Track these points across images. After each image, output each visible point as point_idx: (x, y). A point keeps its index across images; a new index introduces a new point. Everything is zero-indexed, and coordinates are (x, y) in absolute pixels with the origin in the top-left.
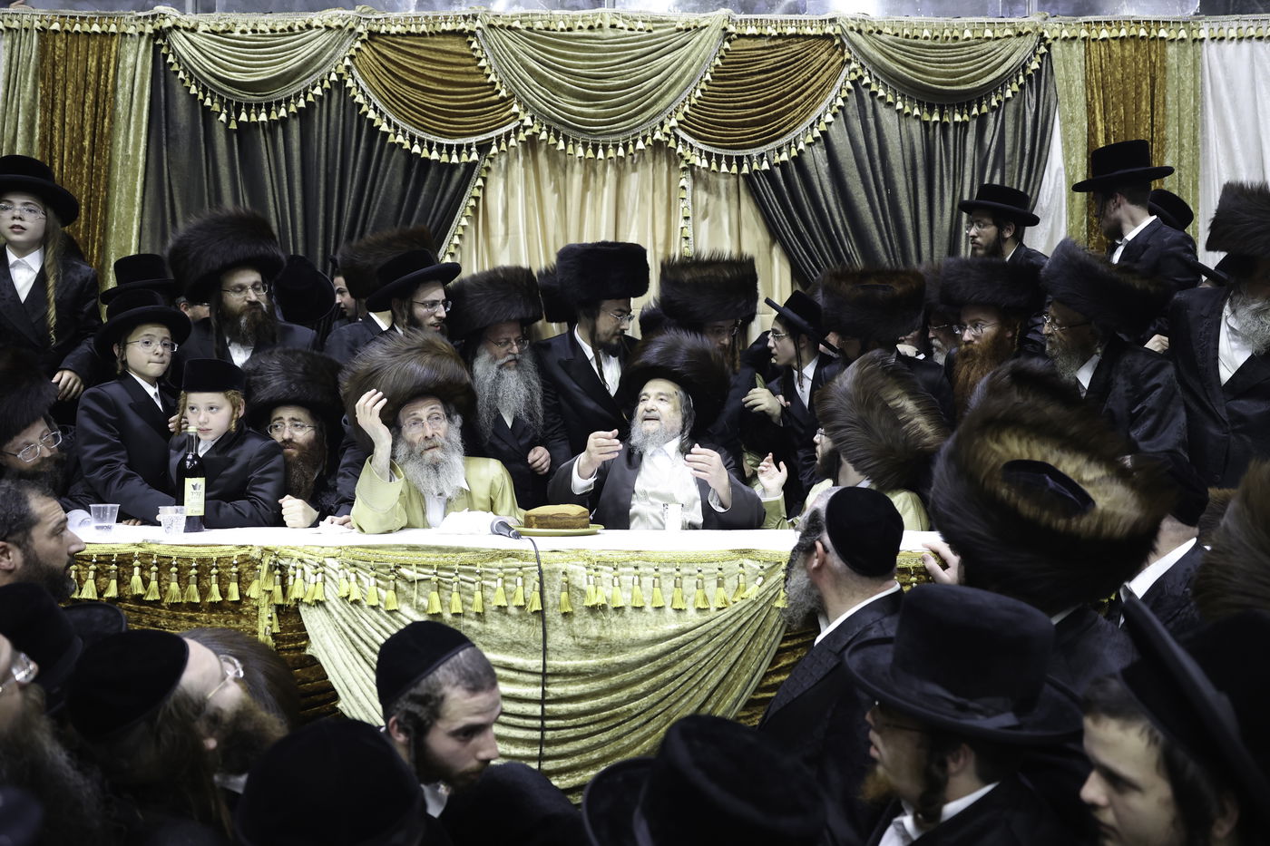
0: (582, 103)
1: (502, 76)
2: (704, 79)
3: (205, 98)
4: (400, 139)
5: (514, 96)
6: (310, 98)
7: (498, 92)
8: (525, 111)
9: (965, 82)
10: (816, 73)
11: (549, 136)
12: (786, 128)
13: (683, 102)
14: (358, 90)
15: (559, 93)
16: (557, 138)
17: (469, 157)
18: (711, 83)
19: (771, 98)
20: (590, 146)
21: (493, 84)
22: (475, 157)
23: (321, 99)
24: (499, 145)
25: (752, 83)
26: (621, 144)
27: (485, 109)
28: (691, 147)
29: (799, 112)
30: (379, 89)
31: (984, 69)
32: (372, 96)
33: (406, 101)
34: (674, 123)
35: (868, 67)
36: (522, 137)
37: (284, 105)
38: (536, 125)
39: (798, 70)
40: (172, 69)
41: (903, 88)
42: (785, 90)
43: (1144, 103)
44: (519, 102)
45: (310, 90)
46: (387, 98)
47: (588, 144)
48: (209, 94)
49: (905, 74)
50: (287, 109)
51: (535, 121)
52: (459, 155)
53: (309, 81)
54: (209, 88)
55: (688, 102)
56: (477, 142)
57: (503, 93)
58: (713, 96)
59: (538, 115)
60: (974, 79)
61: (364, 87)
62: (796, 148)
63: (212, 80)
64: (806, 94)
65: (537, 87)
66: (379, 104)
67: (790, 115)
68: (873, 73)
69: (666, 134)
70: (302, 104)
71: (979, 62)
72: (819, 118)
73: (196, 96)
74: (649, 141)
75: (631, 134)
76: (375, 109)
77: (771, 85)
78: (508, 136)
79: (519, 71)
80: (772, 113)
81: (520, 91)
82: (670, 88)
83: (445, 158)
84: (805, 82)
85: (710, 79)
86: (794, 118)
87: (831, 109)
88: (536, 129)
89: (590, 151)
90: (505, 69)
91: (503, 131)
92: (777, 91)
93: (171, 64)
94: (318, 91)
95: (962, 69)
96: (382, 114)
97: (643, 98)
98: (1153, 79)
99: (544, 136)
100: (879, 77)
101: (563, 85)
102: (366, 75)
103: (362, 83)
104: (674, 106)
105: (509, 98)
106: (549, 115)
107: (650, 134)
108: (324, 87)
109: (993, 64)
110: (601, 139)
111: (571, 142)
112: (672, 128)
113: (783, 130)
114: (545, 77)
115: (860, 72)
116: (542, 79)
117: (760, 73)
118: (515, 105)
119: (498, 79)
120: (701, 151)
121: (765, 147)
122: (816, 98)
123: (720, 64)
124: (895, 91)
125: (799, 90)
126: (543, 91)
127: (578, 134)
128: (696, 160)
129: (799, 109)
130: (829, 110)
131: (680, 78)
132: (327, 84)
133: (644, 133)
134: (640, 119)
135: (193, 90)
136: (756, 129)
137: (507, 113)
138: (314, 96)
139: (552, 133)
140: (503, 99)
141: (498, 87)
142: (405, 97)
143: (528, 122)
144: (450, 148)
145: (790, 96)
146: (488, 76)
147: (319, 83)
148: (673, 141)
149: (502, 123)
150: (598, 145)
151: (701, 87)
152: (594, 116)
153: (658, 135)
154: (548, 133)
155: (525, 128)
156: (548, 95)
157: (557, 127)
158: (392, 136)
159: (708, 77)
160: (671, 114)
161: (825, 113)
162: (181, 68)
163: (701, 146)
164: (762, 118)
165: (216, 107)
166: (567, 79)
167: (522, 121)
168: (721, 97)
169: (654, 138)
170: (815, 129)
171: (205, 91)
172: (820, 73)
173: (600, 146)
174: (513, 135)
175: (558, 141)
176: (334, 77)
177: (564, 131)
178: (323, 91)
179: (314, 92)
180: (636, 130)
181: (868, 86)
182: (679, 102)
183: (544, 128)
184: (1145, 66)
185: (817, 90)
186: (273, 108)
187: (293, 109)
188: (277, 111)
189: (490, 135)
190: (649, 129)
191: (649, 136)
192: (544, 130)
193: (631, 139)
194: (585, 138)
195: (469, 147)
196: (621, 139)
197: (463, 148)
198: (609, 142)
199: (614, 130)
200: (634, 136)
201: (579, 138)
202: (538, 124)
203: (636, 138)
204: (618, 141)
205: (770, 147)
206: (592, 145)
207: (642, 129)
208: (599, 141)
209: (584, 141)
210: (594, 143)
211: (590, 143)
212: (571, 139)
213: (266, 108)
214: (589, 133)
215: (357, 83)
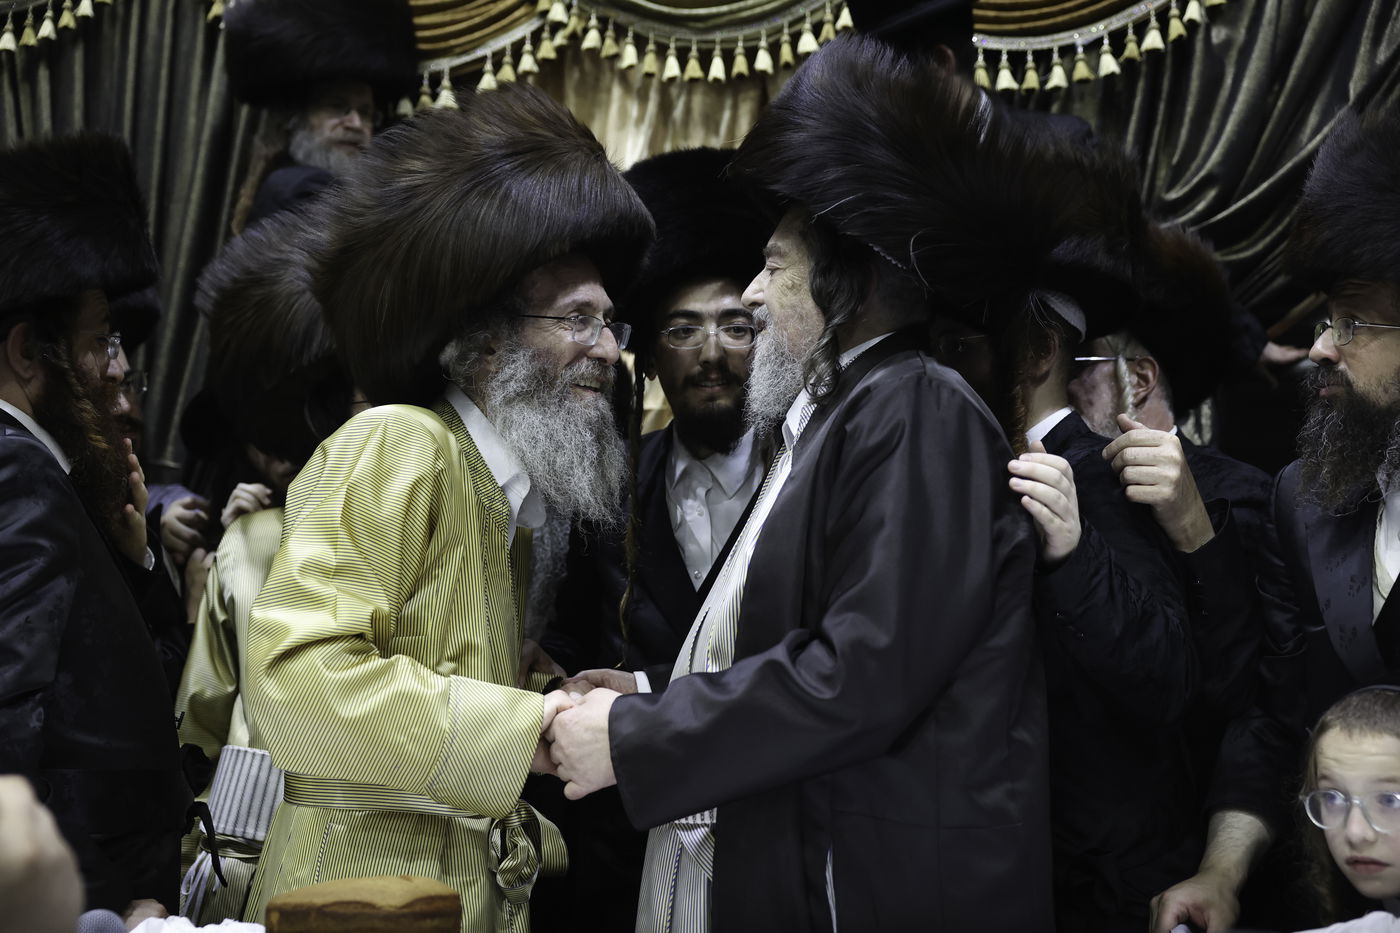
11: (603, 39)
16: (620, 41)
17: (432, 99)
20: (694, 52)
22: (447, 98)
24: (497, 67)
26: (763, 43)
36: (547, 50)
37: (49, 13)
38: (574, 20)
47: (689, 49)
50: (56, 20)
51: (574, 10)
56: (453, 70)
62: (1181, 18)
70: (85, 8)
74: (828, 31)
75: (785, 21)
78: (517, 50)
88: (574, 24)
89: (693, 63)
91: (505, 41)
99: (591, 40)
107: (829, 16)
110: (718, 36)
111: (651, 47)
121: (1103, 24)
127: (667, 29)
133: (817, 17)
139: (610, 33)
143: (558, 14)
150: (713, 49)
154: (602, 32)
155: (557, 27)
157: (622, 18)
167: (545, 13)
169: (841, 23)
173: (717, 52)
174: (528, 47)
175: (622, 46)
177: (637, 26)
180: (798, 12)
183: (593, 22)
186: (30, 20)
187: (67, 19)
188: (36, 27)
189: (479, 53)
190: (828, 6)
191: (828, 22)
192: (593, 27)
193: (786, 31)
194: (683, 37)
195: (435, 80)
196: (763, 33)
197: (422, 84)
198: (735, 41)
199: (745, 14)
200: (791, 24)
201: (669, 38)
202: (580, 17)
203: (796, 28)
204: (759, 39)
205: (1116, 22)
206: (699, 50)
207: (813, 7)
208: (713, 42)
209: (680, 44)
210: (704, 46)
211: (694, 48)
212: (651, 42)
213: (14, 22)
214: (692, 24)
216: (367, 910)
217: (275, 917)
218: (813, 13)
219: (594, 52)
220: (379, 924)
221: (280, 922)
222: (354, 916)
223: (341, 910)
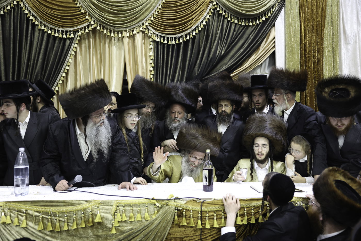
0: (113, 16)
1: (82, 4)
2: (159, 8)
4: (43, 28)
5: (87, 12)
6: (5, 10)
7: (81, 10)
8: (91, 18)
9: (254, 10)
10: (200, 6)
11: (100, 28)
12: (189, 27)
13: (151, 16)
14: (25, 8)
15: (104, 12)
16: (103, 29)
17: (70, 36)
18: (161, 9)
19: (183, 16)
20: (116, 32)
21: (79, 7)
22: (72, 36)
23: (10, 11)
24: (81, 31)
25: (176, 10)
26: (128, 32)
27: (76, 17)
28: (154, 33)
29: (193, 21)
30: (33, 8)
31: (261, 5)
32: (31, 10)
33: (45, 13)
34: (147, 24)
35: (219, 4)
36: (90, 29)
38: (95, 24)
39: (194, 5)
41: (231, 12)
42: (189, 12)
43: (319, 18)
44: (89, 15)
45: (5, 7)
46: (37, 12)
49: (232, 7)
51: (95, 22)
52: (66, 35)
53: (5, 4)
55: (152, 16)
56: (73, 30)
57: (83, 11)
58: (162, 14)
59: (96, 20)
60: (257, 9)
61: (28, 7)
62: (192, 34)
64: (196, 14)
65: (95, 10)
66: (34, 14)
67: (190, 22)
68: (221, 6)
69: (145, 28)
70: (2, 12)
71: (260, 3)
72: (201, 23)
74: (138, 30)
76: (33, 15)
77: (183, 11)
78: (85, 28)
79: (88, 3)
80: (184, 21)
81: (89, 11)
82: (146, 11)
83: (60, 36)
84: (196, 9)
85: (161, 8)
86: (192, 23)
87: (205, 20)
88: (95, 25)
89: (116, 34)
90: (83, 2)
91: (83, 26)
92: (186, 13)
94: (9, 8)
95: (253, 5)
96: (35, 18)
97: (136, 14)
98: (322, 10)
99: (98, 28)
100: (223, 8)
101: (106, 9)
102: (28, 2)
103: (27, 5)
104: (147, 18)
105: (85, 13)
106: (100, 20)
107: (138, 28)
108: (11, 6)
109: (264, 3)
110: (120, 30)
112: (146, 26)
113: (187, 28)
114: (99, 6)
115: (216, 6)
116: (97, 7)
117: (179, 6)
118: (87, 16)
119: (81, 6)
120: (157, 35)
121: (181, 34)
122: (200, 16)
123: (165, 2)
124: (229, 13)
125: (194, 13)
126: (98, 11)
127: (111, 28)
128: (155, 38)
129: (194, 20)
130: (204, 20)
131: (150, 7)
132: (12, 5)
133: (136, 28)
134: (134, 22)
136: (178, 27)
137: (84, 19)
138: (7, 10)
139: (102, 27)
140: (82, 13)
141: (81, 8)
142: (44, 11)
143: (92, 23)
144: (63, 32)
145: (190, 15)
146: (77, 4)
147: (9, 5)
148: (147, 31)
149: (82, 22)
150: (119, 32)
151: (158, 11)
152: (117, 21)
153: (141, 29)
154: (100, 27)
155: (92, 25)
156: (100, 13)
157: (104, 25)
158: (39, 26)
159: (160, 7)
160: (146, 20)
161: (203, 21)
163: (157, 33)
164: (180, 23)
166: (107, 6)
167: (90, 22)
168: (165, 14)
170: (199, 27)
172: (202, 6)
174: (87, 28)
175: (104, 30)
176: (15, 3)
177: (106, 26)
178: (11, 8)
179: (8, 8)
180: (133, 27)
181: (219, 11)
182: (149, 16)
183: (99, 25)
184: (320, 4)
185: (200, 13)
189: (78, 27)
190: (138, 26)
195: (70, 32)
196: (128, 30)
197: (68, 32)
198: (123, 31)
199: (125, 26)
200: (132, 29)
203: (133, 29)
206: (117, 32)
209: (113, 30)
212: (109, 29)
214: (116, 27)
215: (25, 5)
219: (99, 30)
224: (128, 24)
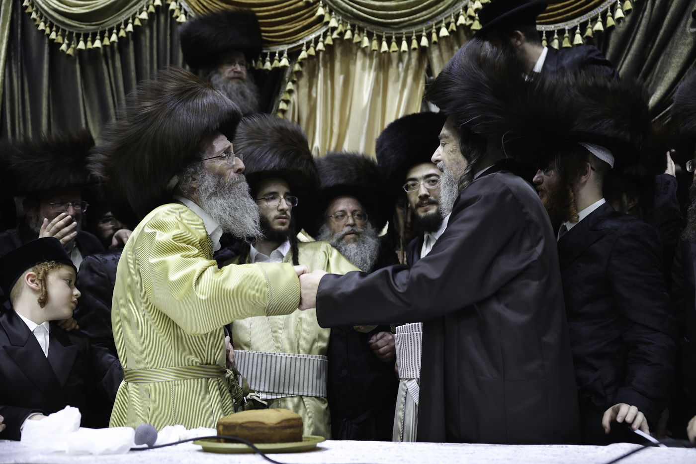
3: (51, 32)
6: (137, 22)
8: (330, 13)
11: (353, 35)
14: (180, 12)
16: (361, 35)
17: (280, 62)
20: (394, 39)
24: (308, 48)
26: (424, 34)
27: (292, 16)
34: (478, 6)
36: (329, 41)
37: (115, 31)
38: (340, 26)
40: (27, 11)
44: (324, 7)
45: (137, 15)
47: (391, 37)
48: (54, 29)
50: (117, 34)
51: (341, 22)
52: (272, 62)
53: (137, 8)
54: (55, 23)
56: (289, 50)
59: (346, 16)
61: (187, 9)
62: (613, 16)
63: (56, 15)
69: (472, 18)
70: (130, 28)
73: (43, 31)
74: (453, 27)
75: (434, 23)
78: (317, 41)
83: (259, 65)
88: (340, 28)
89: (394, 44)
91: (311, 37)
93: (26, 7)
99: (348, 35)
103: (184, 5)
105: (315, 3)
106: (352, 13)
107: (453, 20)
108: (149, 11)
110: (404, 31)
111: (375, 37)
118: (320, 9)
121: (578, 19)
127: (382, 29)
132: (152, 9)
133: (448, 20)
135: (42, 26)
137: (313, 18)
138: (141, 20)
139: (356, 31)
140: (309, 5)
143: (333, 23)
147: (145, 9)
150: (402, 37)
152: (396, 9)
153: (462, 20)
154: (353, 31)
155: (334, 29)
157: (361, 24)
162: (34, 9)
165: (59, 39)
167: (328, 23)
169: (458, 24)
171: (51, 27)
173: (404, 38)
174: (321, 39)
175: (362, 38)
176: (158, 2)
177: (369, 28)
178: (149, 15)
179: (141, 17)
180: (439, 18)
183: (349, 27)
186: (107, 34)
187: (122, 33)
188: (109, 37)
189: (301, 42)
190: (452, 15)
191: (453, 22)
192: (348, 29)
193: (434, 27)
194: (389, 32)
195: (281, 54)
196: (424, 28)
197: (275, 56)
198: (412, 33)
199: (415, 21)
200: (436, 24)
201: (383, 33)
202: (342, 24)
203: (439, 26)
204: (422, 31)
205: (583, 19)
206: (396, 38)
207: (446, 16)
208: (402, 33)
209: (387, 35)
210: (398, 35)
211: (394, 37)
212: (375, 35)
213: (100, 36)
214: (392, 26)
215: (181, 6)
216: (261, 425)
217: (221, 428)
218: (446, 19)
219: (350, 40)
220: (266, 432)
221: (223, 430)
222: (256, 428)
223: (249, 425)
224: (424, 13)
